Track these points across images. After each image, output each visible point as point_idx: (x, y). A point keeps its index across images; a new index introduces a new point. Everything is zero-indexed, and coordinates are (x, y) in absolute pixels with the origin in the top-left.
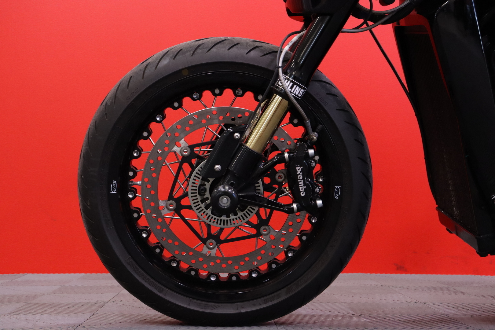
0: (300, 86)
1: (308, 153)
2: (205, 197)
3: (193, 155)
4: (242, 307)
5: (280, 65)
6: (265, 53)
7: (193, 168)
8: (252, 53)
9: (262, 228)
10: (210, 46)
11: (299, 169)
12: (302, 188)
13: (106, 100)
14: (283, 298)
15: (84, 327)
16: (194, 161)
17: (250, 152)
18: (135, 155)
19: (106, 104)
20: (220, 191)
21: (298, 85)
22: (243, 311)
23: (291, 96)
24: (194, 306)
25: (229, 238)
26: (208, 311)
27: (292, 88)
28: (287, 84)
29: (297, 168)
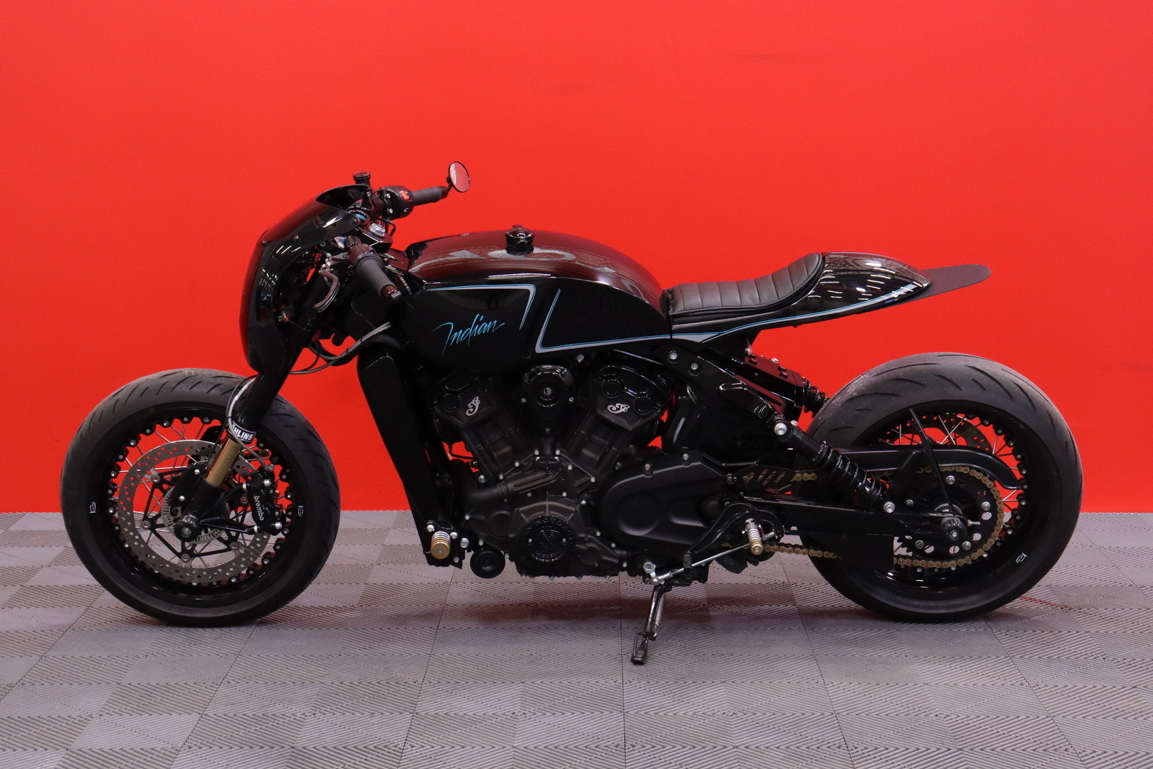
0: (248, 433)
1: (264, 484)
2: (177, 517)
3: (163, 481)
4: (220, 612)
5: (230, 415)
6: (224, 391)
7: (164, 492)
8: (213, 392)
9: (232, 544)
10: (173, 386)
11: (256, 498)
12: (261, 514)
13: (81, 430)
14: (257, 603)
15: (74, 629)
16: (165, 486)
17: (209, 487)
18: (113, 475)
19: (81, 434)
20: (183, 522)
21: (246, 432)
22: (220, 615)
23: (239, 440)
24: (176, 611)
25: (202, 552)
26: (188, 615)
27: (241, 434)
28: (237, 432)
29: (255, 497)
